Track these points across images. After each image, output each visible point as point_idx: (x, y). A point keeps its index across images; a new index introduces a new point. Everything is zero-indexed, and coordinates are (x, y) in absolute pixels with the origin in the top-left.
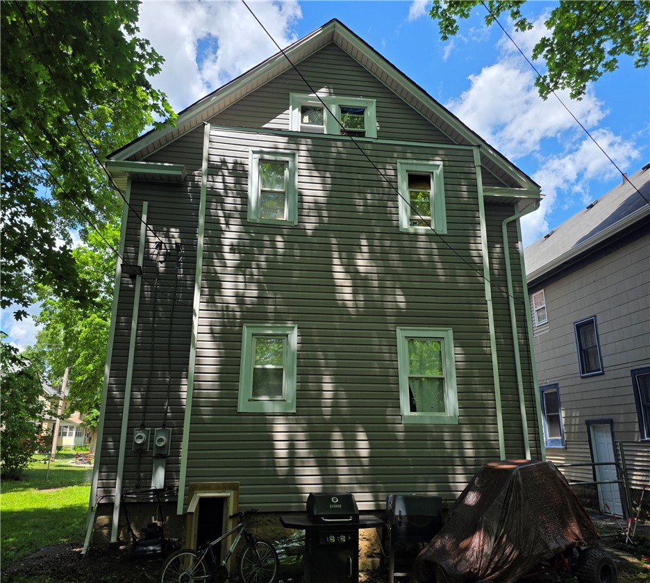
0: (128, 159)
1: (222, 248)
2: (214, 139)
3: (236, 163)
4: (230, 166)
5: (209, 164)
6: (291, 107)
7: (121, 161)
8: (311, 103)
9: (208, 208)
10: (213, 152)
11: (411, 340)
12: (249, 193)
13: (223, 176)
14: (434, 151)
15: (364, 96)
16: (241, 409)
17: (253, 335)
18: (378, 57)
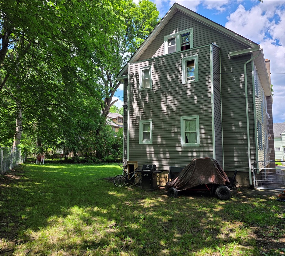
0: (121, 75)
1: (134, 100)
2: (131, 68)
3: (136, 73)
4: (135, 75)
5: (130, 76)
6: (164, 42)
7: (120, 76)
8: (171, 37)
9: (130, 89)
10: (131, 72)
11: (186, 120)
12: (140, 82)
13: (133, 78)
14: (195, 51)
15: (189, 28)
16: (140, 143)
17: (142, 123)
18: (190, 12)
